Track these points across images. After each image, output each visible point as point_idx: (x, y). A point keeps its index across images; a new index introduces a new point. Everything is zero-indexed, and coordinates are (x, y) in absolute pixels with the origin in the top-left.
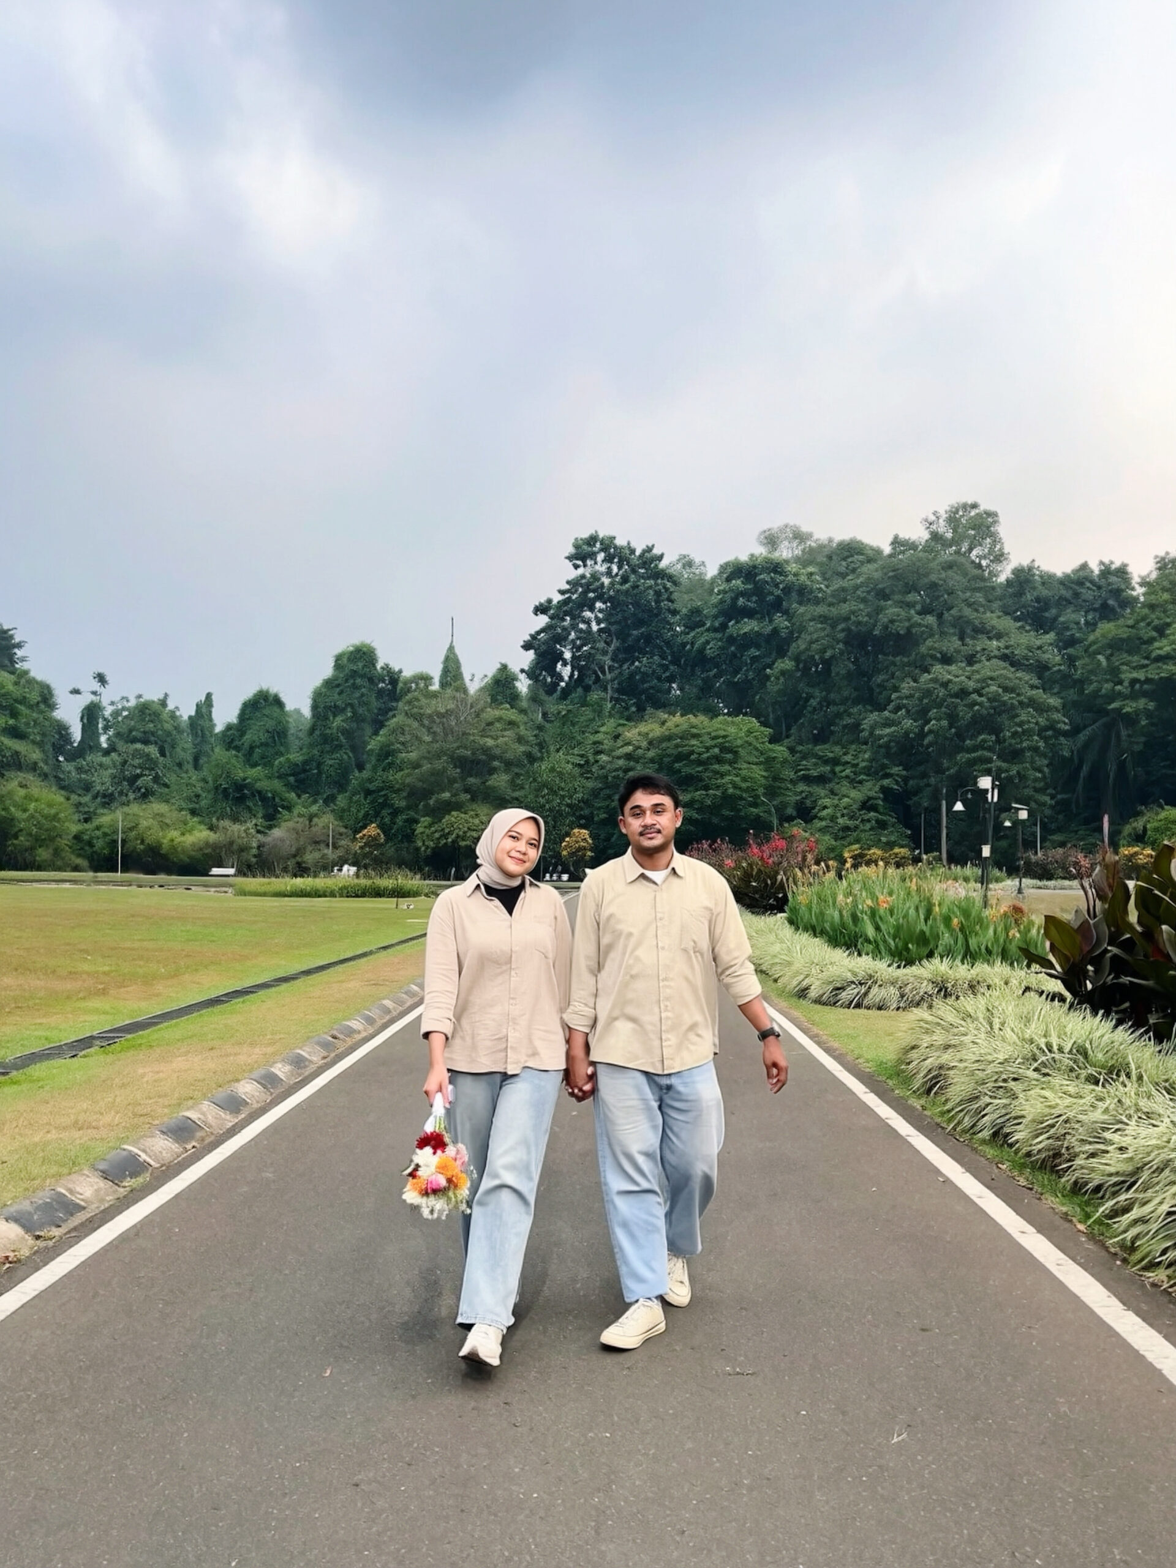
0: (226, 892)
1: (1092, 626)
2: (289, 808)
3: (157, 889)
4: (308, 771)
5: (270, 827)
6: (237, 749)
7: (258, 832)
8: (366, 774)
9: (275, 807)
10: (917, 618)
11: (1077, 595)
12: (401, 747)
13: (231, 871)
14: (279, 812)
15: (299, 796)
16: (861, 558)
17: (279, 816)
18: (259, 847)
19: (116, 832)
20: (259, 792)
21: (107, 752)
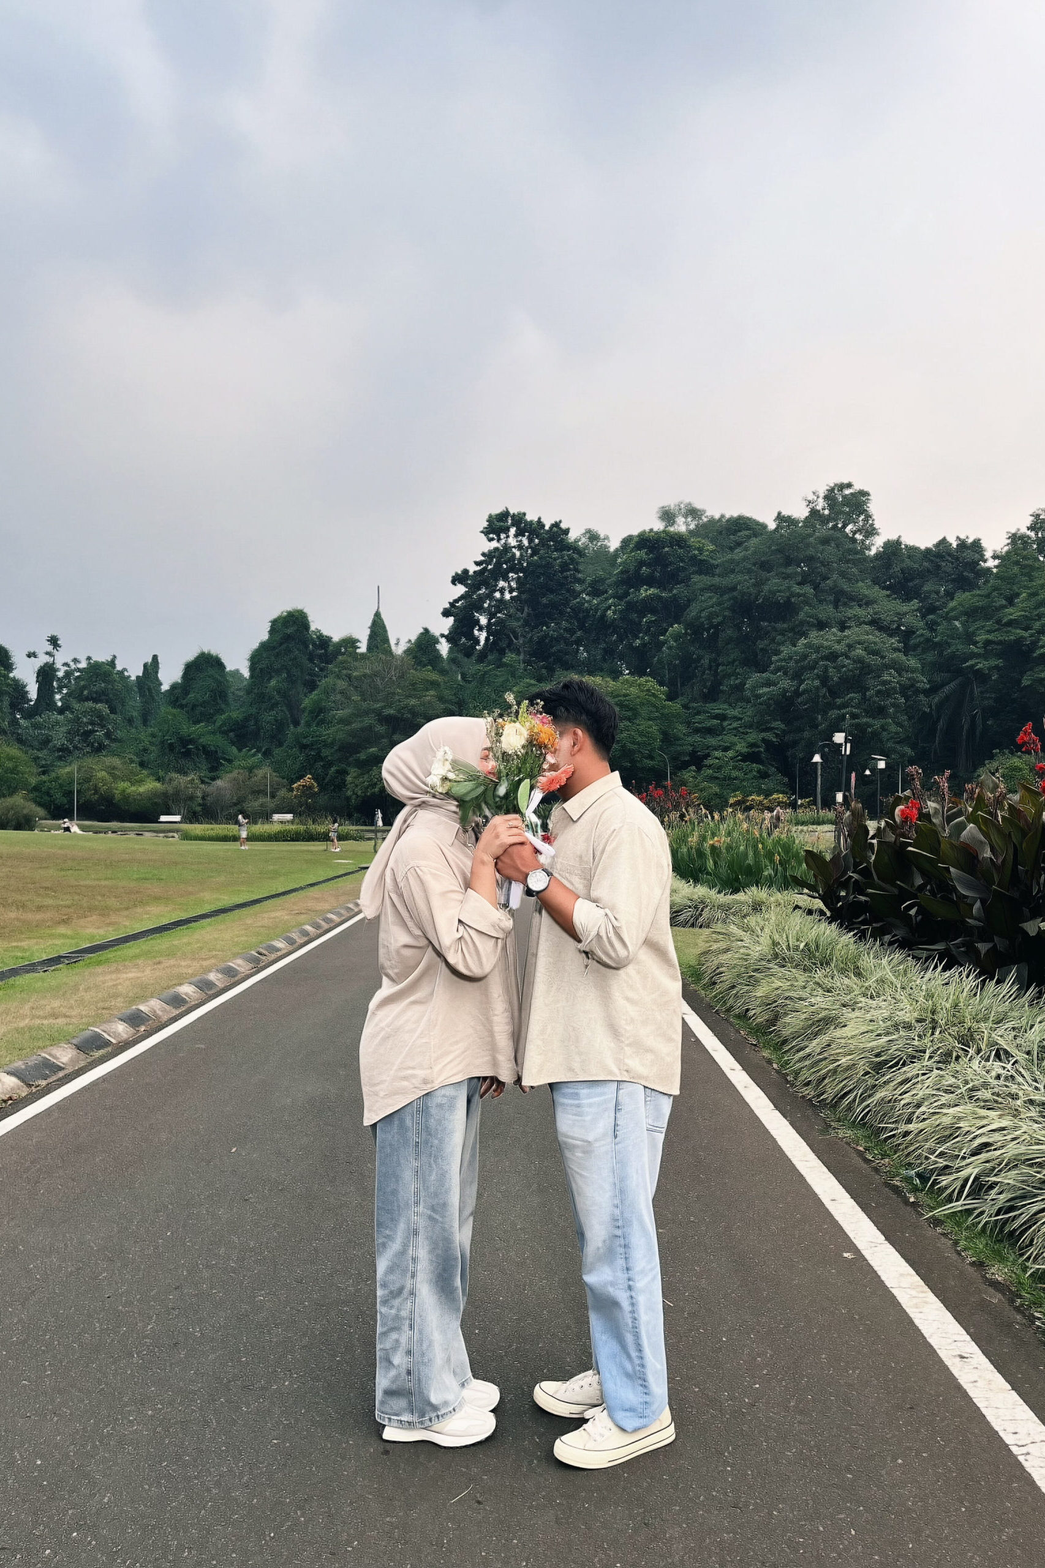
0: (173, 837)
1: (950, 595)
2: (230, 761)
3: (110, 835)
4: (248, 727)
5: (213, 779)
6: (182, 707)
7: (203, 782)
8: (299, 729)
9: (217, 759)
10: (796, 589)
11: (939, 567)
12: (333, 705)
13: (177, 818)
14: (222, 765)
15: (240, 750)
16: (747, 533)
17: (222, 768)
18: (203, 798)
19: (71, 783)
20: (204, 747)
21: (61, 711)
